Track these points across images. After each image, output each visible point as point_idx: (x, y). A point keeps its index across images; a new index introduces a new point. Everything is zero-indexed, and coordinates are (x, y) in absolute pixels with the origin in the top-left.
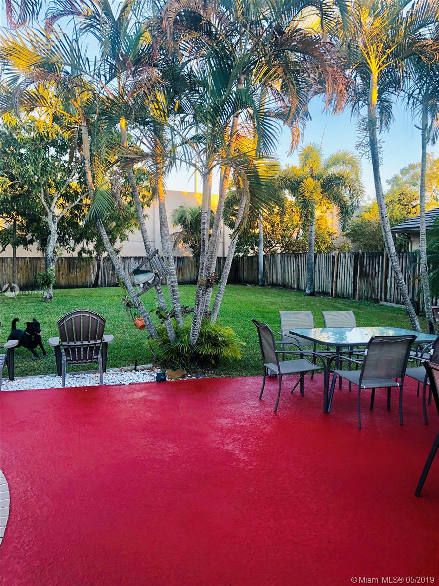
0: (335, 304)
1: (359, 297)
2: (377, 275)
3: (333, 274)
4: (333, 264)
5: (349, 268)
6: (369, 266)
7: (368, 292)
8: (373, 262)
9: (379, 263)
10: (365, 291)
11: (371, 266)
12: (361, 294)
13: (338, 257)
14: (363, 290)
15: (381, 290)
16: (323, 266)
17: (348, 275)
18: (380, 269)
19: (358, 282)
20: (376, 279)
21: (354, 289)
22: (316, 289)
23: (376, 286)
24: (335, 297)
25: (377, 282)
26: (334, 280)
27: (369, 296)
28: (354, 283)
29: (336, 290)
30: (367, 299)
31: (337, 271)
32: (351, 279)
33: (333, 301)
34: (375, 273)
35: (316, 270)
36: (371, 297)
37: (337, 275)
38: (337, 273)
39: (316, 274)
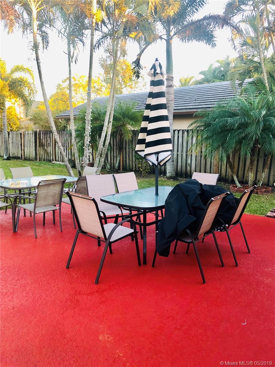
0: (24, 164)
1: (39, 159)
2: (49, 145)
3: (21, 145)
4: (21, 138)
5: (31, 141)
6: (44, 139)
7: (45, 156)
8: (46, 136)
9: (50, 138)
10: (43, 155)
11: (45, 139)
12: (41, 157)
13: (24, 134)
14: (41, 155)
15: (53, 154)
16: (15, 140)
17: (31, 145)
18: (51, 141)
19: (38, 149)
20: (49, 147)
21: (36, 154)
22: (11, 156)
23: (49, 151)
24: (24, 160)
25: (50, 149)
26: (23, 149)
27: (46, 158)
28: (36, 150)
29: (24, 156)
30: (44, 160)
31: (24, 143)
32: (34, 148)
33: (23, 162)
34: (48, 143)
35: (10, 142)
36: (47, 159)
37: (24, 146)
38: (24, 144)
39: (10, 145)
